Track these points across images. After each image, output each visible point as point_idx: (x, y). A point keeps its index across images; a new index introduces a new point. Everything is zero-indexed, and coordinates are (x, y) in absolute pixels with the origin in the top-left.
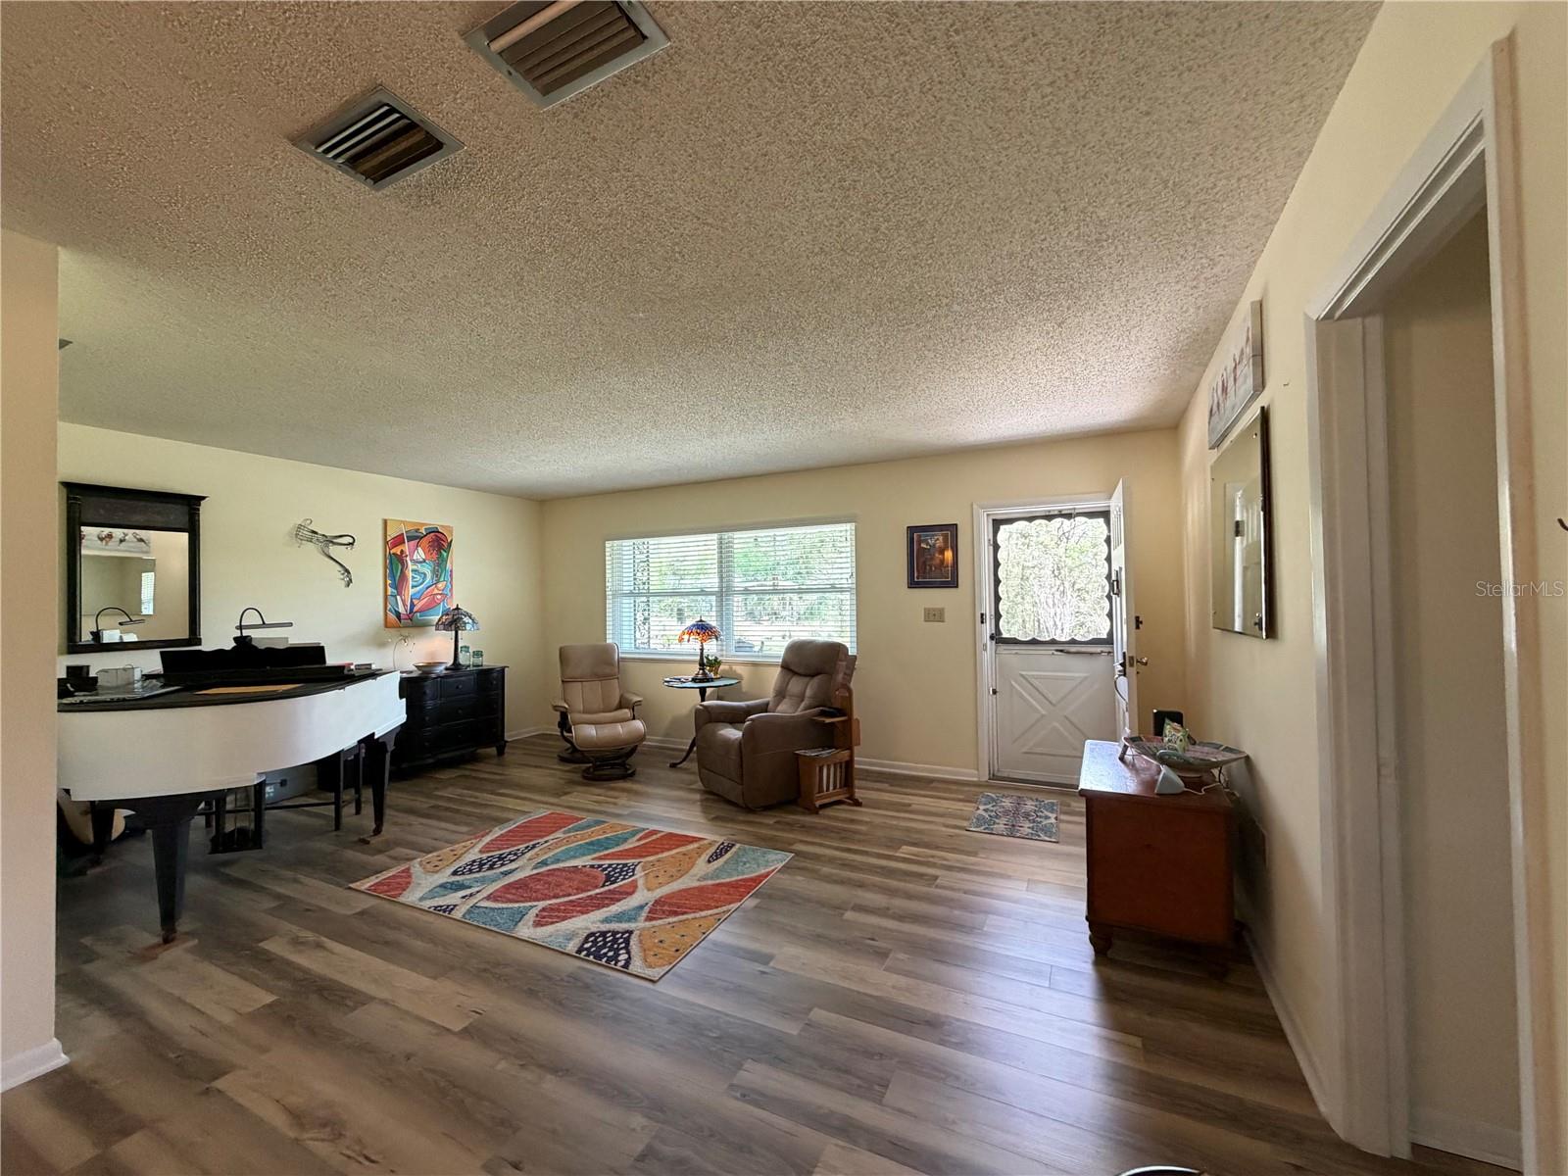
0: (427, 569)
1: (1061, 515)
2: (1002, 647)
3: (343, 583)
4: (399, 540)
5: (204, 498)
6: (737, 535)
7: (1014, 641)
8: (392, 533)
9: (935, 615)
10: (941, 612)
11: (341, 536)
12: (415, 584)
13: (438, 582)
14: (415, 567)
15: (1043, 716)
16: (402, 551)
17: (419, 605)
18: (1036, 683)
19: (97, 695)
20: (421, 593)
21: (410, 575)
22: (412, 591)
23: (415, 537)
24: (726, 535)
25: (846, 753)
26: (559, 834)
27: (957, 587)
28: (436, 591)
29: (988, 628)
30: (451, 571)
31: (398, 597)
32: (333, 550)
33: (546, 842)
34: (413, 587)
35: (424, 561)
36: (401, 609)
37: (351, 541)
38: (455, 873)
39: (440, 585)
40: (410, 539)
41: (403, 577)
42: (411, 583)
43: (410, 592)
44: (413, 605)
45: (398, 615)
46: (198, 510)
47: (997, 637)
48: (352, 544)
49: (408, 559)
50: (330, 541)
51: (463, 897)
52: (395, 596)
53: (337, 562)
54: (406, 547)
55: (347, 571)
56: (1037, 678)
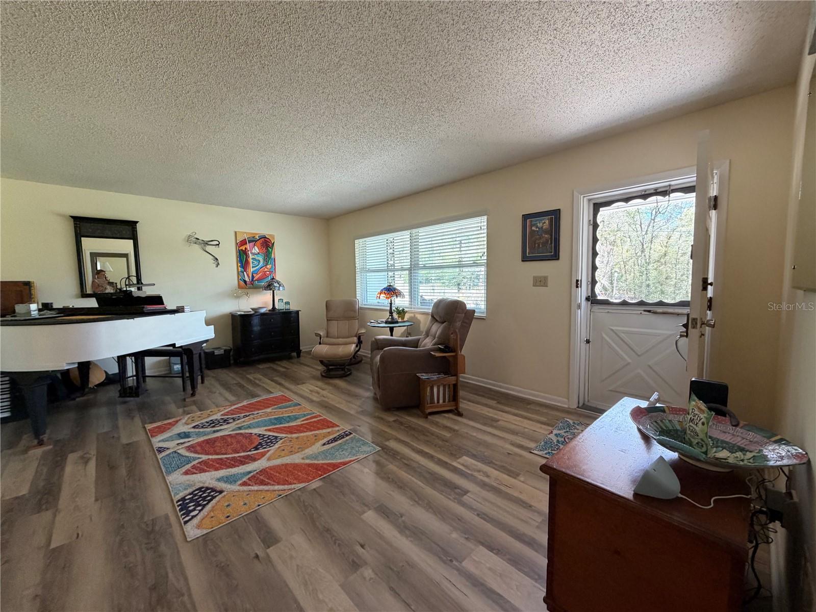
0: (261, 258)
1: (657, 193)
2: (596, 308)
3: (215, 265)
4: (244, 242)
5: (137, 222)
6: (421, 230)
7: (606, 303)
8: (240, 239)
9: (541, 282)
10: (546, 278)
11: (212, 241)
12: (254, 266)
13: (267, 264)
14: (254, 257)
15: (628, 364)
16: (246, 249)
17: (256, 277)
18: (622, 335)
19: (15, 316)
20: (258, 270)
21: (251, 261)
22: (252, 270)
23: (253, 241)
24: (414, 231)
25: (454, 378)
26: (269, 410)
27: (558, 259)
28: (266, 270)
29: (584, 292)
30: (274, 259)
31: (245, 273)
32: (209, 248)
33: (258, 413)
34: (253, 267)
35: (259, 253)
36: (247, 279)
37: (217, 243)
38: (194, 427)
39: (268, 266)
40: (250, 242)
41: (247, 262)
42: (251, 265)
43: (251, 270)
44: (253, 277)
45: (245, 282)
46: (136, 228)
47: (592, 299)
48: (218, 245)
49: (249, 252)
50: (206, 243)
51: (178, 444)
52: (243, 272)
53: (213, 256)
54: (248, 246)
55: (217, 259)
56: (624, 332)
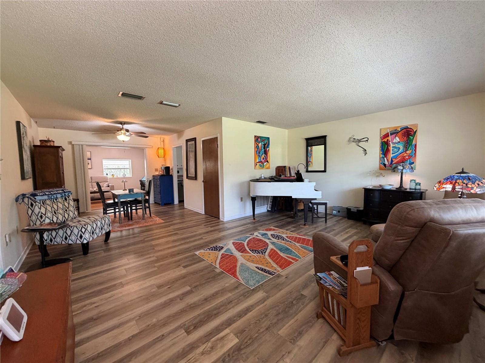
0: (401, 146)
3: (364, 154)
4: (387, 135)
5: (327, 136)
8: (384, 133)
11: (363, 139)
12: (394, 152)
13: (406, 150)
14: (394, 145)
16: (388, 140)
17: (395, 161)
20: (397, 155)
21: (391, 149)
22: (392, 156)
23: (395, 133)
28: (405, 155)
30: (416, 145)
31: (385, 158)
32: (361, 144)
34: (392, 154)
35: (399, 142)
36: (386, 163)
37: (367, 139)
39: (408, 152)
40: (391, 134)
41: (388, 150)
42: (391, 152)
43: (391, 155)
44: (392, 161)
45: (385, 165)
46: (326, 140)
48: (367, 140)
49: (391, 142)
50: (360, 141)
52: (384, 158)
53: (362, 148)
54: (390, 138)
55: (366, 150)
